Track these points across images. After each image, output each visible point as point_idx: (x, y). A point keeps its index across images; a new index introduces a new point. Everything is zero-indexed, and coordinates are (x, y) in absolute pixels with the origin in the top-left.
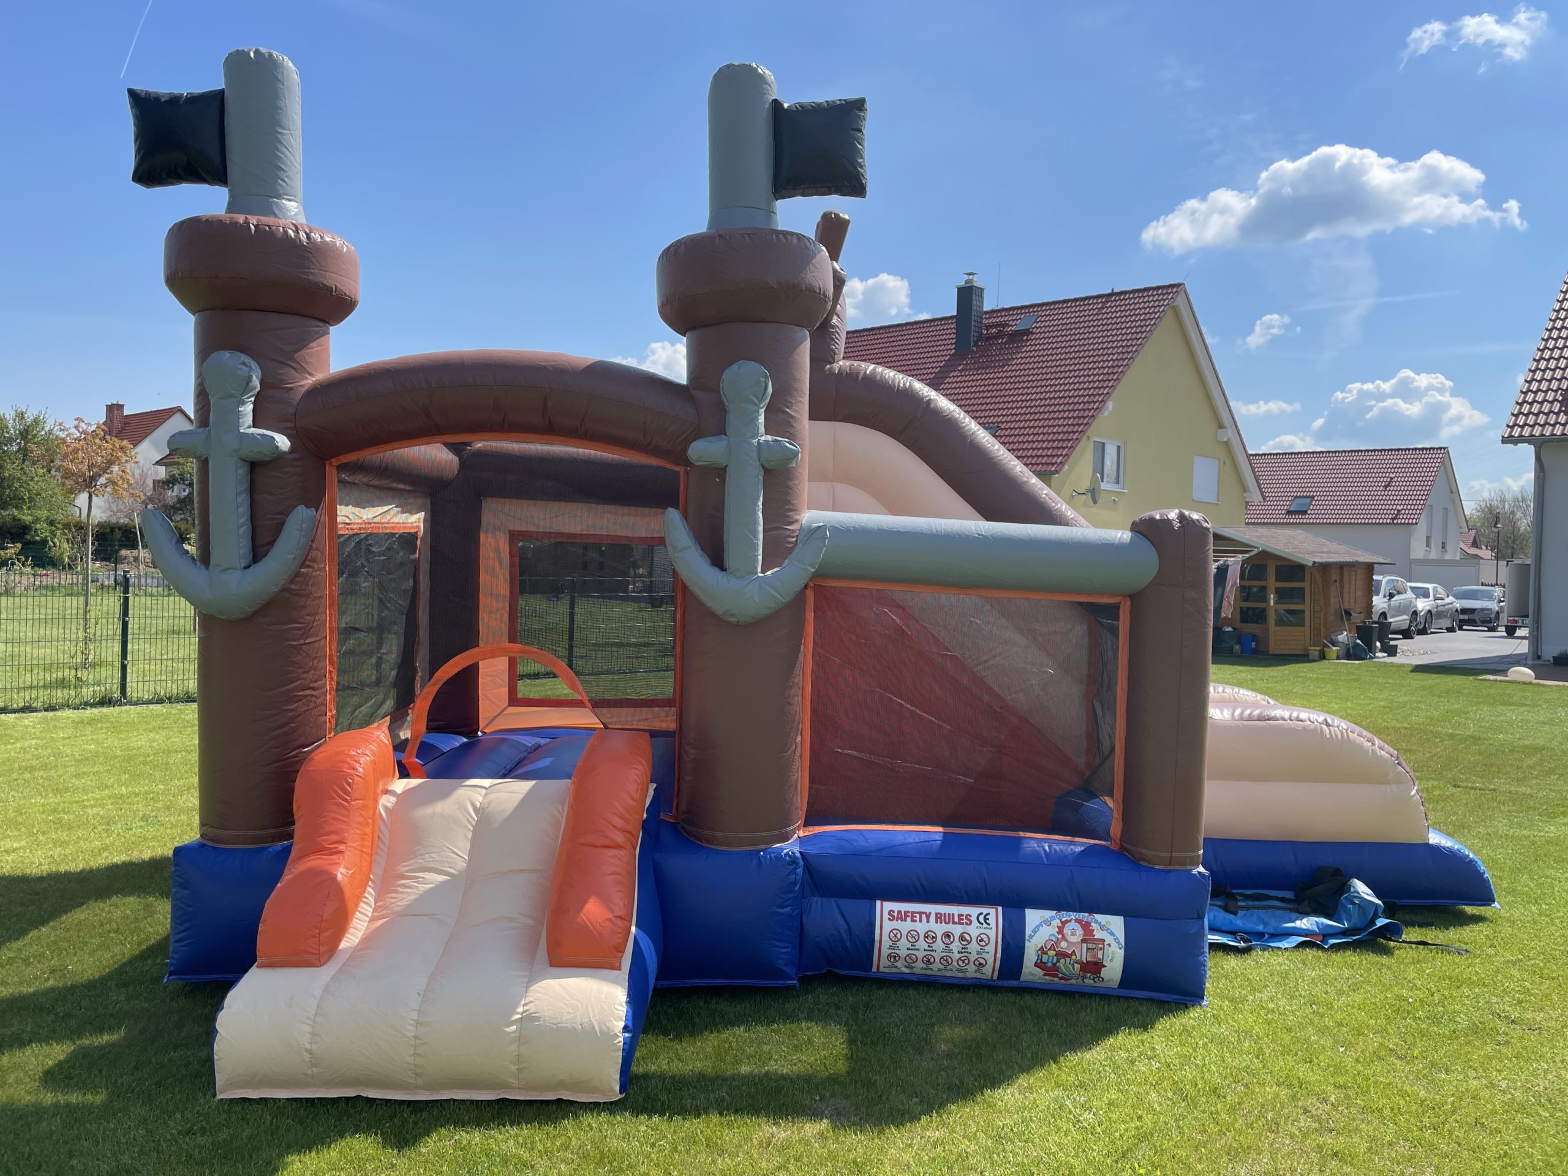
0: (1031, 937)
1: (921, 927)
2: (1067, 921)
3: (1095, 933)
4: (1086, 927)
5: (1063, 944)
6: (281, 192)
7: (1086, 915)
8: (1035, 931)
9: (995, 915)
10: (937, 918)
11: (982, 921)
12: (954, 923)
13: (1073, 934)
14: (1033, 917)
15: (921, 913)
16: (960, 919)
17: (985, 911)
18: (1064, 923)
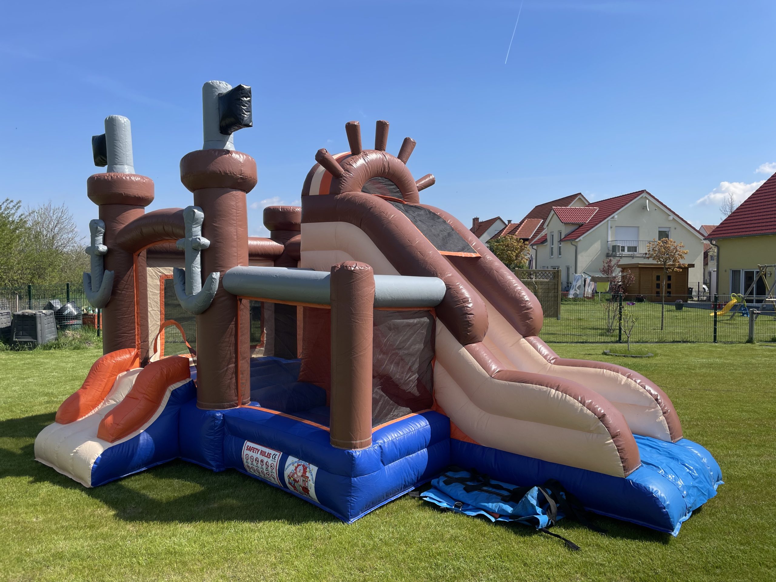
0: (286, 469)
1: (255, 455)
2: (300, 465)
3: (307, 473)
4: (305, 469)
5: (295, 475)
6: (116, 162)
7: (308, 463)
8: (288, 467)
9: (279, 455)
10: (261, 453)
11: (274, 458)
12: (265, 456)
13: (299, 472)
14: (291, 459)
15: (256, 449)
16: (268, 455)
17: (276, 453)
18: (298, 465)
